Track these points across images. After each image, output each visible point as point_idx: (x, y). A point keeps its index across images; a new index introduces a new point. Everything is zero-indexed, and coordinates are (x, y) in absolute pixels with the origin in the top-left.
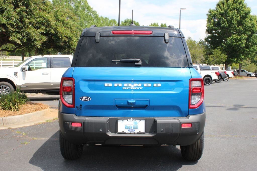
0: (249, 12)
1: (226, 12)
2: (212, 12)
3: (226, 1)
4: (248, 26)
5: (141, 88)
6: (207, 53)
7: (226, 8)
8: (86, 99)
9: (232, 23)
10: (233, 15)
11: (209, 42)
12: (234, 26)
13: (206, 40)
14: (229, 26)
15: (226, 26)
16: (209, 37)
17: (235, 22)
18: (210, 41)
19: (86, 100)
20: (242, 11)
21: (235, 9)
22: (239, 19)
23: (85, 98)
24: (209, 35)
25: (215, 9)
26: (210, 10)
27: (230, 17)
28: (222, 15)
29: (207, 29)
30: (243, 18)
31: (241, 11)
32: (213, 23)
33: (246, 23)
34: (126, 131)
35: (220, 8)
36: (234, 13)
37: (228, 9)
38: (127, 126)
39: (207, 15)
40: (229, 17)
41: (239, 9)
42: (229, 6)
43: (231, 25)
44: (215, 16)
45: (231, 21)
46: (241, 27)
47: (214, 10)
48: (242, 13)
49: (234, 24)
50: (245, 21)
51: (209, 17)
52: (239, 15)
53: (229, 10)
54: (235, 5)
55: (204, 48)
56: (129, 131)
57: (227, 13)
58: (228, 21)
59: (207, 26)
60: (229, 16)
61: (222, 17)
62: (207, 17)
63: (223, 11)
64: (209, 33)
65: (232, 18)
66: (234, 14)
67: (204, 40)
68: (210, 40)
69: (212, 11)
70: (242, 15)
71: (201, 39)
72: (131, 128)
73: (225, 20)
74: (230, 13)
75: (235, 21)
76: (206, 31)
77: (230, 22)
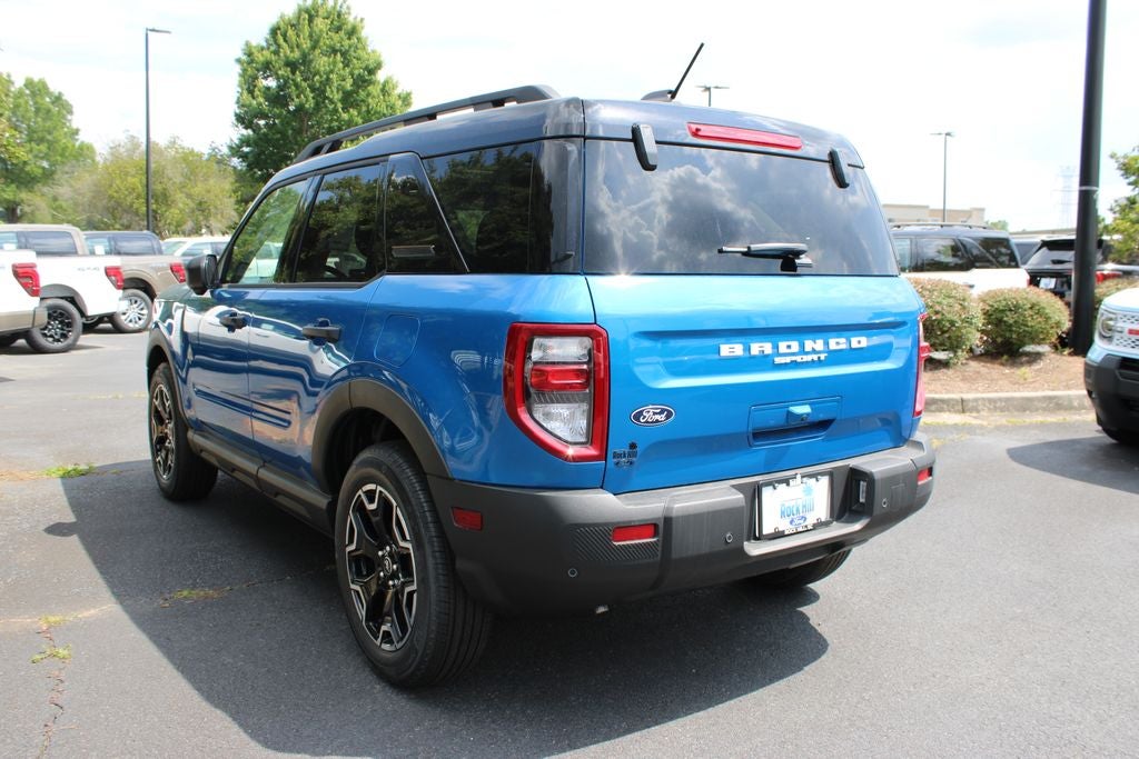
0: (379, 66)
1: (306, 60)
2: (256, 54)
3: (307, 22)
4: (376, 112)
5: (823, 357)
6: (245, 196)
7: (306, 45)
8: (658, 417)
9: (328, 98)
10: (332, 71)
11: (244, 157)
12: (331, 107)
13: (235, 151)
14: (318, 106)
15: (307, 106)
16: (245, 141)
17: (337, 96)
18: (250, 156)
19: (657, 421)
20: (358, 59)
21: (334, 51)
22: (348, 85)
23: (654, 414)
24: (245, 132)
25: (264, 44)
26: (247, 44)
27: (321, 77)
28: (292, 65)
29: (238, 111)
30: (362, 82)
31: (355, 61)
32: (264, 93)
33: (370, 100)
34: (785, 526)
35: (285, 41)
36: (335, 63)
37: (314, 48)
38: (787, 505)
39: (239, 61)
40: (317, 77)
41: (347, 51)
42: (315, 37)
43: (324, 102)
44: (267, 67)
45: (324, 91)
46: (356, 113)
47: (262, 49)
48: (357, 66)
49: (332, 102)
50: (369, 95)
51: (245, 70)
52: (347, 70)
53: (317, 51)
54: (336, 37)
55: (232, 179)
56: (791, 522)
57: (311, 61)
58: (313, 90)
59: (237, 103)
60: (317, 73)
61: (293, 73)
62: (238, 69)
63: (296, 54)
64: (246, 128)
65: (328, 79)
66: (334, 66)
67: (225, 151)
68: (246, 149)
69: (254, 50)
70: (356, 72)
71: (214, 145)
72: (798, 511)
73: (304, 84)
74: (321, 62)
75: (335, 91)
76: (234, 118)
77: (320, 93)
